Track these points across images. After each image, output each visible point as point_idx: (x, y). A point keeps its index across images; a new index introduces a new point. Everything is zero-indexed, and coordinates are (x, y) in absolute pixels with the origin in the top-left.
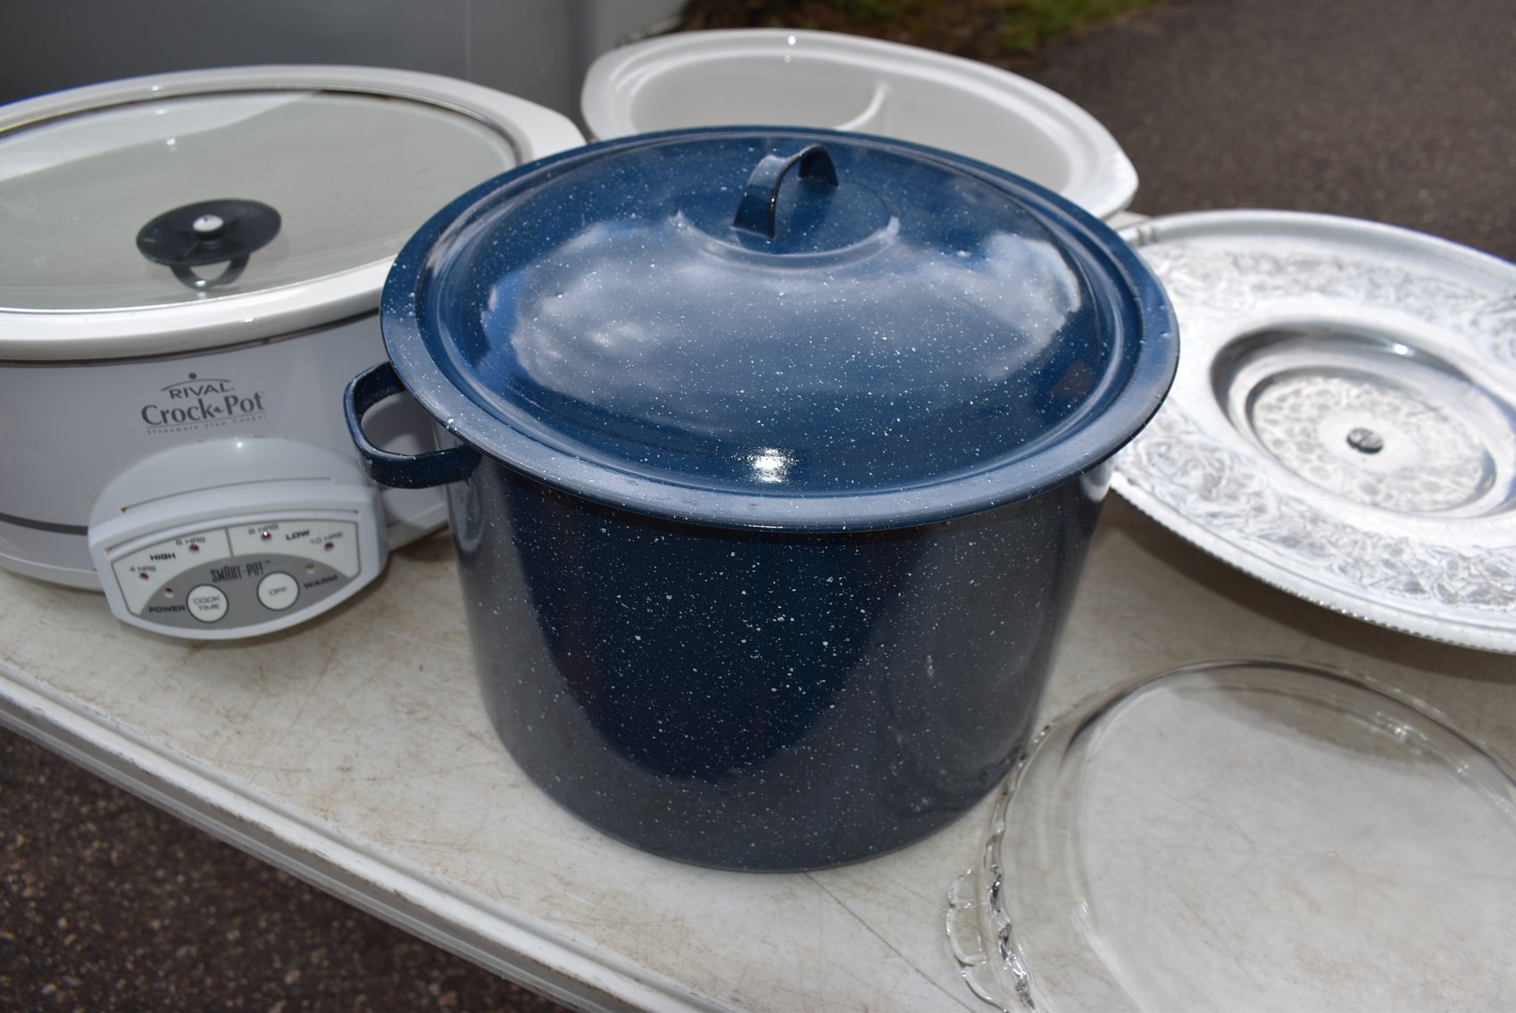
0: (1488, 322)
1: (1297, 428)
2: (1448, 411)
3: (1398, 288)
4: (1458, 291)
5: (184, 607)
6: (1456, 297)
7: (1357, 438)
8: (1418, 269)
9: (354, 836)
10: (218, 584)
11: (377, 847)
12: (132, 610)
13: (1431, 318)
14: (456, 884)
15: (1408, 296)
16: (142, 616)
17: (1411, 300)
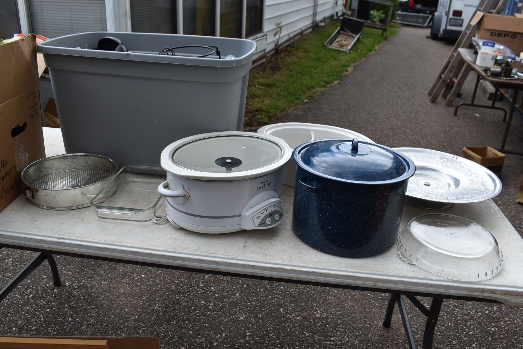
0: (440, 162)
1: (415, 184)
2: (438, 178)
3: (422, 158)
4: (433, 158)
5: (265, 223)
6: (432, 159)
7: (426, 184)
8: (424, 155)
9: (301, 265)
10: (270, 217)
11: (306, 265)
12: (256, 226)
13: (430, 163)
14: (323, 267)
15: (424, 159)
16: (258, 226)
17: (425, 160)
